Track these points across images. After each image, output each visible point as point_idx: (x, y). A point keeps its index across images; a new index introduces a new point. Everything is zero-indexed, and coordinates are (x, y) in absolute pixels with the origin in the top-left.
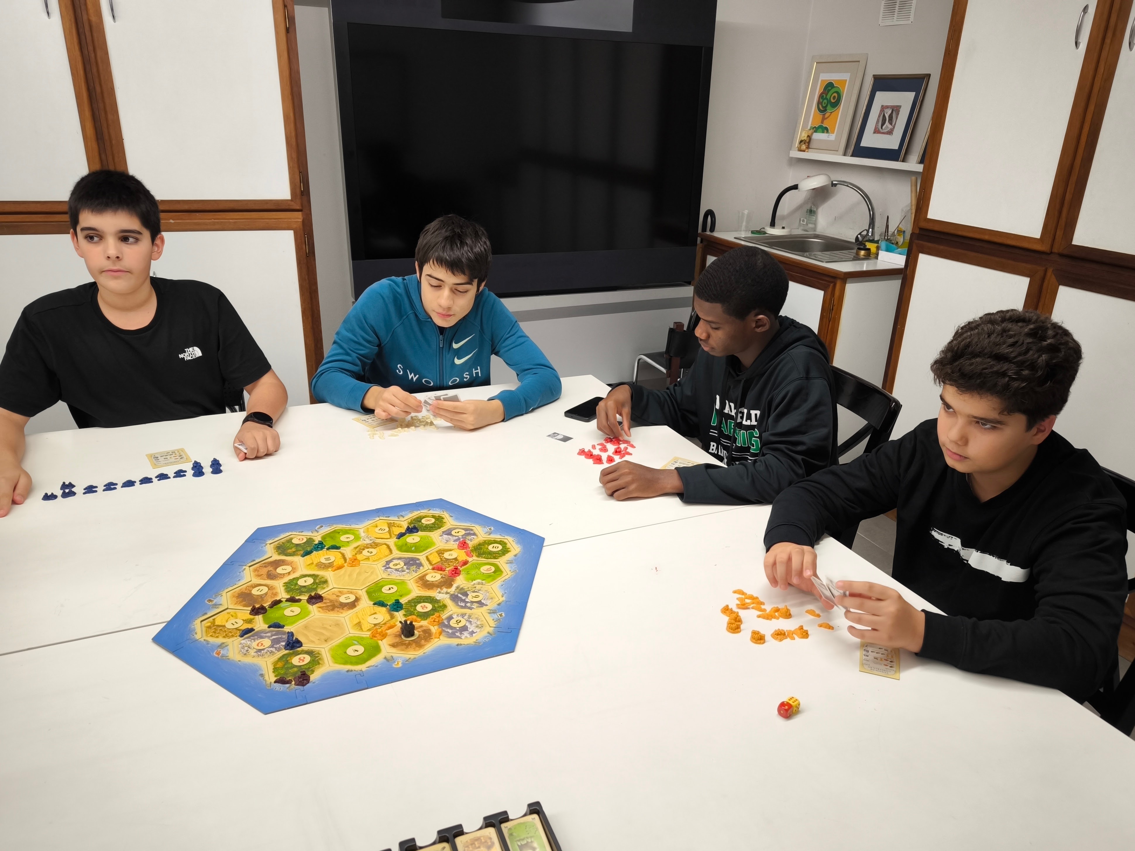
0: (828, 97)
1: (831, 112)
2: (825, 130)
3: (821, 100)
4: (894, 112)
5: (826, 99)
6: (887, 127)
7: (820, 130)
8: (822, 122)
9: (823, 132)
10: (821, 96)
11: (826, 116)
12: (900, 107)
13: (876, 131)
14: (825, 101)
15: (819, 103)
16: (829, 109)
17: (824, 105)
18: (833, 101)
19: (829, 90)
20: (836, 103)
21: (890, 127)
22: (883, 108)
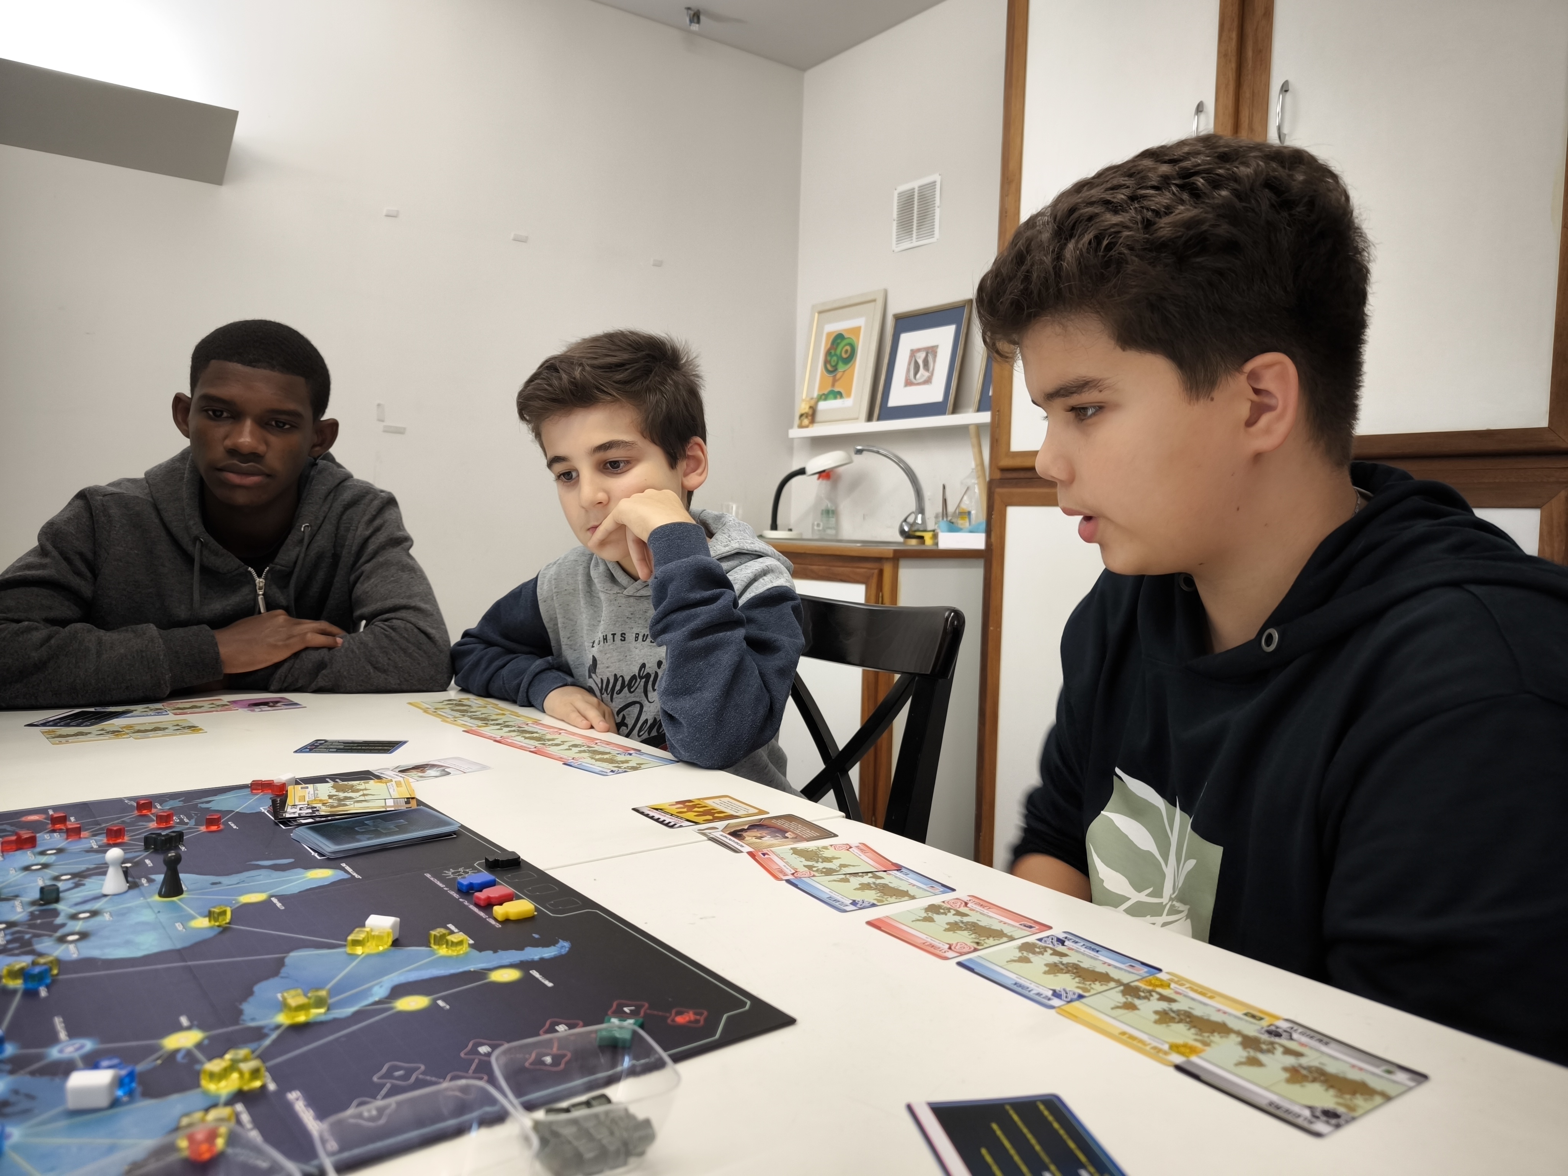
0: (838, 352)
1: (844, 371)
2: (838, 395)
3: (829, 358)
4: (929, 355)
5: (836, 355)
6: (923, 375)
7: (831, 396)
8: (833, 385)
9: (835, 398)
10: (828, 353)
11: (838, 376)
12: (937, 346)
13: (908, 383)
14: (835, 358)
15: (826, 362)
16: (841, 367)
17: (833, 364)
18: (844, 356)
19: (838, 344)
20: (850, 357)
21: (927, 374)
22: (913, 353)
